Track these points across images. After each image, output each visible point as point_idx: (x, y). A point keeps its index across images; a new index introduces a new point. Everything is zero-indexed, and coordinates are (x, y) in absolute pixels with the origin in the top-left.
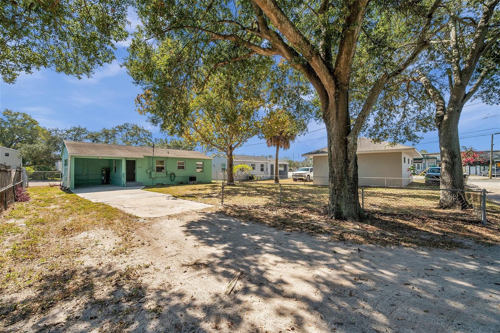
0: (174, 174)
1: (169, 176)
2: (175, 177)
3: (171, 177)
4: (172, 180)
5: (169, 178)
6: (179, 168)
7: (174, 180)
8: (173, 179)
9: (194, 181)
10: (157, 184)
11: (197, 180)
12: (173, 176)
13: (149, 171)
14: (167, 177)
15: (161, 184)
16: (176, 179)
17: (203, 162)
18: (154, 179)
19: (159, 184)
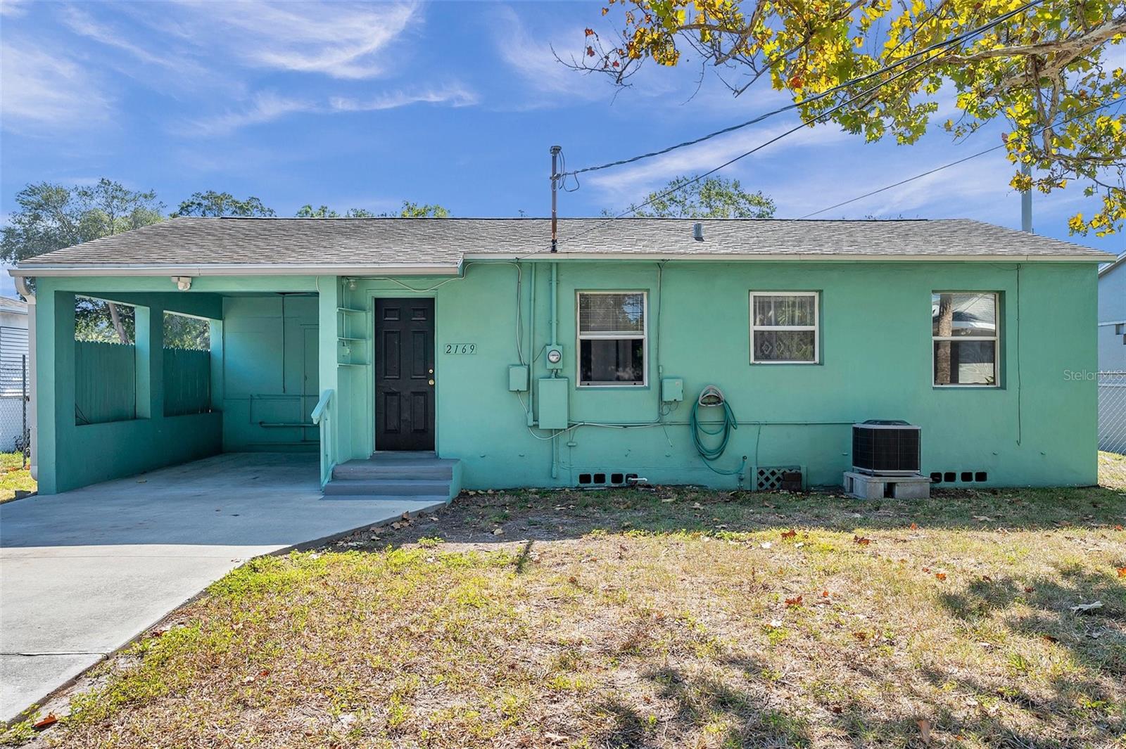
0: (718, 400)
1: (682, 415)
2: (728, 424)
3: (694, 424)
4: (702, 454)
5: (678, 437)
6: (766, 347)
7: (721, 450)
8: (711, 442)
9: (890, 475)
10: (585, 478)
11: (933, 456)
12: (710, 415)
13: (519, 379)
14: (660, 422)
15: (617, 478)
16: (741, 443)
17: (1001, 296)
18: (564, 439)
19: (600, 478)
